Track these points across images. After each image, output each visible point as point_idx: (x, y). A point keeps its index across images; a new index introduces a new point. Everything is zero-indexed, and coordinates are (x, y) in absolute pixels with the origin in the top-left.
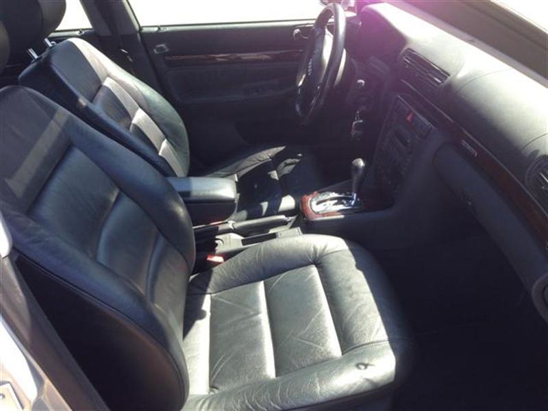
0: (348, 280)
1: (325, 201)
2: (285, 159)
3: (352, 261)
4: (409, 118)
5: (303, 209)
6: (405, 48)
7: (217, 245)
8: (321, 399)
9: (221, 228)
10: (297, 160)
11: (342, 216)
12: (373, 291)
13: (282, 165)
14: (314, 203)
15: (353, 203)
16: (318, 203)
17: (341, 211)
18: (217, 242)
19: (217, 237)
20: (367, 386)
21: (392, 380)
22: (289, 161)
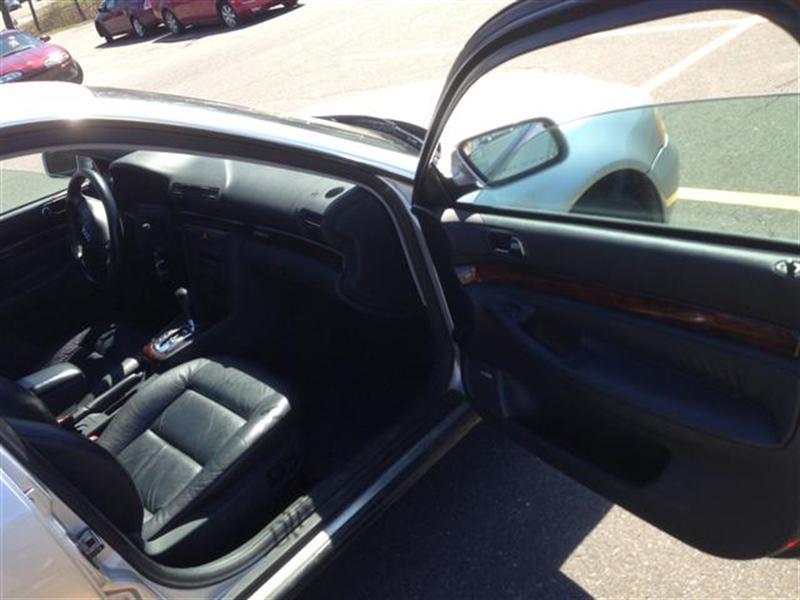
0: (223, 379)
1: (168, 339)
2: (100, 335)
3: (220, 366)
4: (205, 236)
5: (150, 359)
6: (171, 184)
7: (81, 431)
8: (248, 446)
9: (75, 416)
10: (113, 331)
11: (190, 342)
12: (246, 371)
13: (99, 342)
14: (158, 347)
15: (193, 329)
16: (161, 345)
17: (186, 340)
18: (79, 429)
19: (76, 425)
20: (275, 420)
21: (290, 408)
22: (104, 336)
